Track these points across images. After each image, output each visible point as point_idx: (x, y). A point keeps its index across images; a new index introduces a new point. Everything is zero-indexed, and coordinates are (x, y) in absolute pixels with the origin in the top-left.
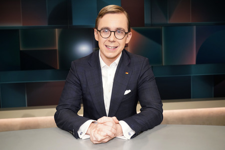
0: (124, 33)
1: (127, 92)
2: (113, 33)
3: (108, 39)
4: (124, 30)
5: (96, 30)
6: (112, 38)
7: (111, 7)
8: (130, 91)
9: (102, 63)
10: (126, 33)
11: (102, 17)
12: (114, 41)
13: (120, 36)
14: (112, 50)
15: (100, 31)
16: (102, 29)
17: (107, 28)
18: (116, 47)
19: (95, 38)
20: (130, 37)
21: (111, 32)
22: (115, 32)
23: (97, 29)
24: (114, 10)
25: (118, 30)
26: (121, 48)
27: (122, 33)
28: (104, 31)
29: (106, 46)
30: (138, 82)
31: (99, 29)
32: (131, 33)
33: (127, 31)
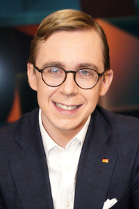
0: (96, 75)
2: (70, 76)
3: (61, 89)
4: (96, 69)
5: (32, 66)
6: (69, 87)
7: (63, 16)
8: (114, 201)
9: (48, 142)
10: (100, 75)
11: (46, 39)
12: (73, 95)
13: (86, 82)
14: (69, 113)
15: (41, 71)
16: (46, 66)
17: (59, 66)
18: (78, 106)
19: (28, 84)
20: (109, 80)
21: (66, 72)
22: (74, 73)
23: (34, 64)
24: (71, 24)
25: (83, 68)
26: (89, 108)
27: (92, 74)
28: (50, 72)
29: (55, 103)
30: (131, 180)
31: (40, 65)
32: (111, 71)
33: (101, 70)
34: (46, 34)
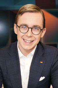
1: (42, 79)
2: (30, 29)
3: (26, 34)
5: (16, 25)
6: (29, 34)
7: (29, 6)
8: (44, 78)
10: (41, 30)
11: (22, 15)
12: (31, 37)
13: (36, 32)
14: (29, 43)
15: (19, 27)
17: (26, 25)
18: (32, 41)
20: (44, 32)
21: (29, 28)
22: (32, 28)
23: (17, 24)
24: (31, 10)
25: (35, 27)
26: (36, 42)
27: (38, 29)
28: (22, 27)
29: (24, 39)
30: (51, 70)
31: (19, 25)
32: (45, 29)
34: (22, 13)
